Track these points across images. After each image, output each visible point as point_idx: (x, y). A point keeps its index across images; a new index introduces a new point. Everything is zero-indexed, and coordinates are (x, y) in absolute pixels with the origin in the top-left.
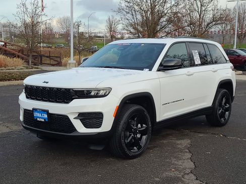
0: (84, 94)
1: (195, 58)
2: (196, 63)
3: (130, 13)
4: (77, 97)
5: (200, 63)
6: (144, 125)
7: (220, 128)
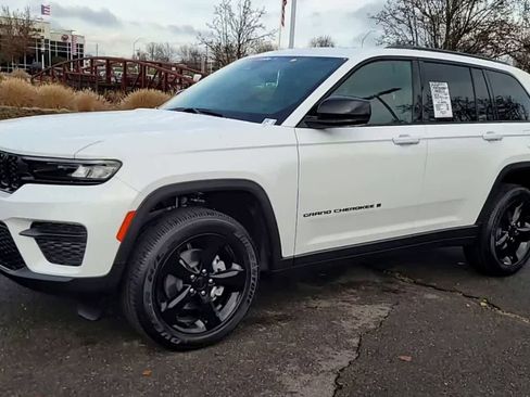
0: (56, 172)
1: (435, 103)
2: (437, 114)
3: (406, 22)
4: (32, 178)
5: (449, 114)
6: (236, 266)
7: (495, 282)
